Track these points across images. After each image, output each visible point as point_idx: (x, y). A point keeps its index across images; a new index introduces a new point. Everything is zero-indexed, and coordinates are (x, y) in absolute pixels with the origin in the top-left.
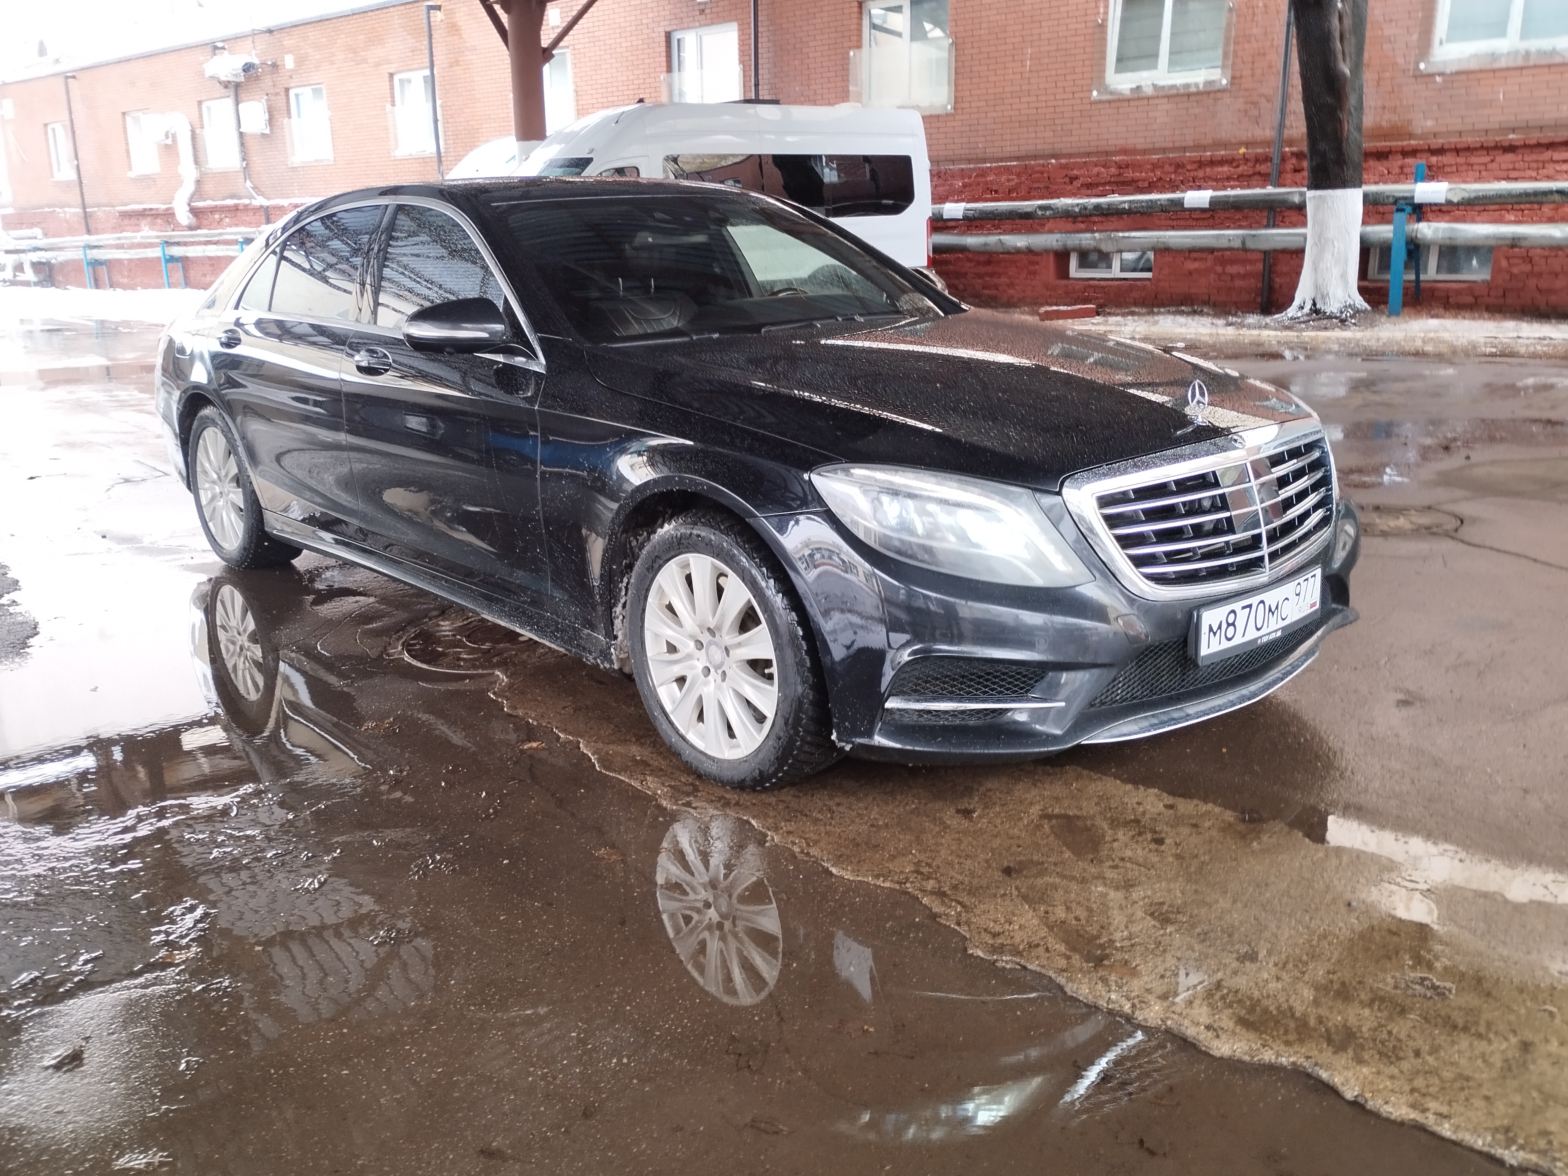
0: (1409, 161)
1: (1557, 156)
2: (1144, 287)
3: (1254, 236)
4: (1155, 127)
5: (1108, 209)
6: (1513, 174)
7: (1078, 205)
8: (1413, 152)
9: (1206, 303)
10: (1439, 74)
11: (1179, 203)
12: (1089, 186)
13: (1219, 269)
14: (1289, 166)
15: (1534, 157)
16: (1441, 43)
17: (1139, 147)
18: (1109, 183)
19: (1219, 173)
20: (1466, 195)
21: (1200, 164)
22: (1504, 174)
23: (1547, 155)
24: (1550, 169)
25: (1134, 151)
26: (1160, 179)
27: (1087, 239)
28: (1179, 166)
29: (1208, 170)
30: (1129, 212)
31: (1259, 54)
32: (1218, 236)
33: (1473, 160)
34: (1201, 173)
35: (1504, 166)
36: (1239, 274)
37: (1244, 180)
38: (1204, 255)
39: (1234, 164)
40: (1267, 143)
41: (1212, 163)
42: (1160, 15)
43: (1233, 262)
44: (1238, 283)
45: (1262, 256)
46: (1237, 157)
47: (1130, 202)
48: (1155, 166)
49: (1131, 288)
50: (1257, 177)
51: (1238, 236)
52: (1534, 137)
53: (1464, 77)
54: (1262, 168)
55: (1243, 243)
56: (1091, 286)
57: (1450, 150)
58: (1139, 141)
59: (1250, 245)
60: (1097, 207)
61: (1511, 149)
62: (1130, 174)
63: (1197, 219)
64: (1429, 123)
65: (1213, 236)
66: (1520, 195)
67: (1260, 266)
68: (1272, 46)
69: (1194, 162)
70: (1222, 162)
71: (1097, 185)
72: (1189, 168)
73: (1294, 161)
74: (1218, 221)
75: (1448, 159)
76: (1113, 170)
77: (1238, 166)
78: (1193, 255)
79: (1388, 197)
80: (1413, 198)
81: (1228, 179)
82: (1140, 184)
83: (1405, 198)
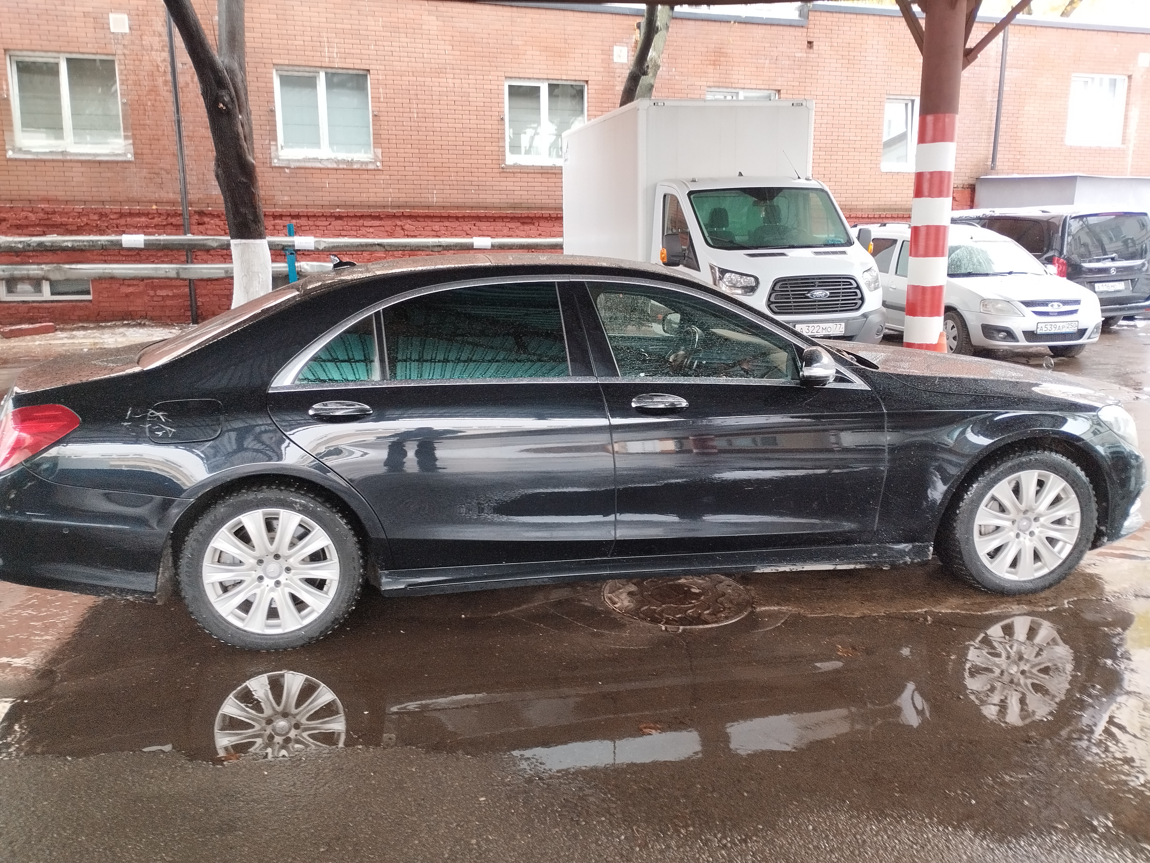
0: (278, 221)
1: (366, 223)
2: (86, 307)
3: (186, 269)
4: (73, 184)
5: (52, 246)
6: (343, 233)
7: (20, 242)
8: (281, 216)
9: (145, 317)
10: (287, 168)
11: (119, 244)
12: (18, 227)
13: (152, 293)
14: (194, 221)
15: (354, 223)
16: (282, 147)
17: (61, 198)
18: (38, 225)
19: (139, 222)
20: (326, 245)
21: (122, 215)
22: (338, 233)
23: (361, 222)
24: (363, 231)
25: (57, 201)
26: (87, 224)
27: (34, 270)
28: (102, 215)
29: (128, 219)
30: (73, 249)
31: (154, 139)
32: (156, 269)
33: (318, 223)
34: (122, 221)
35: (337, 228)
36: (168, 296)
37: (160, 228)
38: (135, 282)
39: (150, 217)
40: (173, 203)
41: (131, 214)
42: (58, 99)
43: (162, 287)
44: (169, 303)
45: (187, 283)
46: (151, 211)
47: (73, 241)
48: (80, 215)
49: (74, 308)
50: (169, 227)
51: (172, 269)
52: (351, 211)
53: (303, 171)
54: (173, 220)
55: (178, 273)
56: (34, 308)
57: (303, 216)
58: (60, 194)
59: (183, 275)
60: (40, 244)
61: (339, 217)
62: (57, 219)
63: (126, 256)
64: (286, 198)
65: (152, 269)
66: (358, 246)
67: (187, 290)
68: (163, 135)
69: (116, 213)
70: (139, 214)
71: (27, 226)
72: (112, 217)
73: (197, 217)
74: (144, 257)
75: (303, 222)
76: (41, 215)
77: (153, 218)
78: (126, 282)
79: (278, 245)
80: (294, 246)
81: (147, 227)
82: (69, 227)
83: (290, 246)
